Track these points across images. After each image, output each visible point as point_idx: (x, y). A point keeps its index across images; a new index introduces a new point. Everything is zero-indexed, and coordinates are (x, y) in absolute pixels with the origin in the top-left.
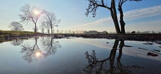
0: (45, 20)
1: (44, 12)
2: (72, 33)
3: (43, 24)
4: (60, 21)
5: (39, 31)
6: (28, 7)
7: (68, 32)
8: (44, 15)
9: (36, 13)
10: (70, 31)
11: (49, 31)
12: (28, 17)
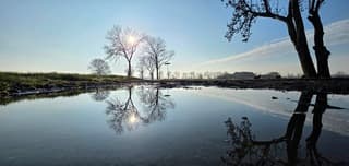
0: (146, 54)
1: (145, 38)
2: (197, 77)
3: (143, 60)
4: (172, 54)
5: (136, 75)
6: (118, 30)
7: (189, 77)
8: (145, 43)
9: (131, 40)
10: (192, 74)
11: (152, 74)
12: (118, 49)
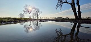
0: (35, 12)
1: (34, 8)
2: (48, 18)
3: (33, 14)
4: (41, 12)
5: (32, 18)
6: (27, 6)
8: (34, 10)
9: (30, 9)
10: (47, 18)
12: (26, 11)
